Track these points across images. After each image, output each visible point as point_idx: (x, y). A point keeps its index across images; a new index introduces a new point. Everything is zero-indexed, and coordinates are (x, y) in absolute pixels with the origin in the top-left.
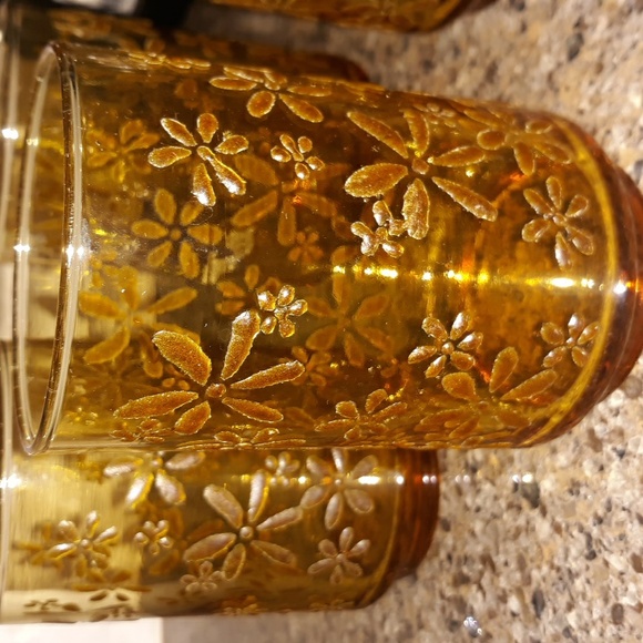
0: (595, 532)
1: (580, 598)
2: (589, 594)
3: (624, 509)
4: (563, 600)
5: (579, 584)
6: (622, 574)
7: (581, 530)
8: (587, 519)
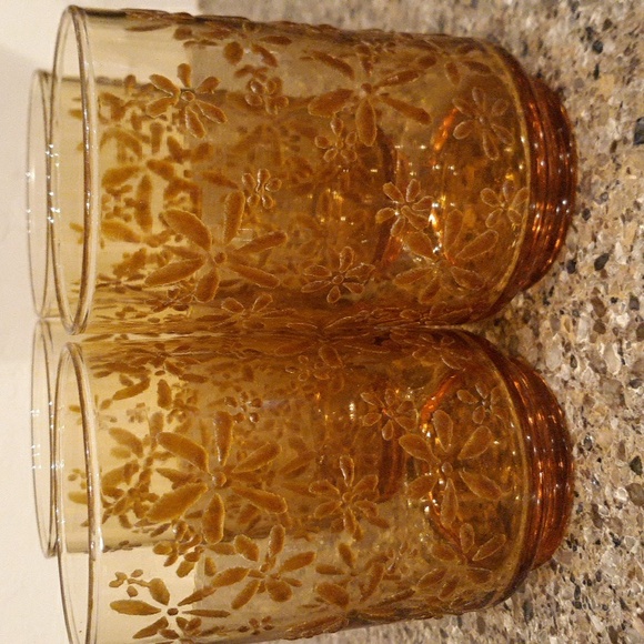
0: (584, 588)
1: (563, 630)
2: (571, 633)
3: (610, 587)
4: (548, 623)
5: (563, 618)
6: (599, 635)
7: (572, 579)
8: (579, 575)
